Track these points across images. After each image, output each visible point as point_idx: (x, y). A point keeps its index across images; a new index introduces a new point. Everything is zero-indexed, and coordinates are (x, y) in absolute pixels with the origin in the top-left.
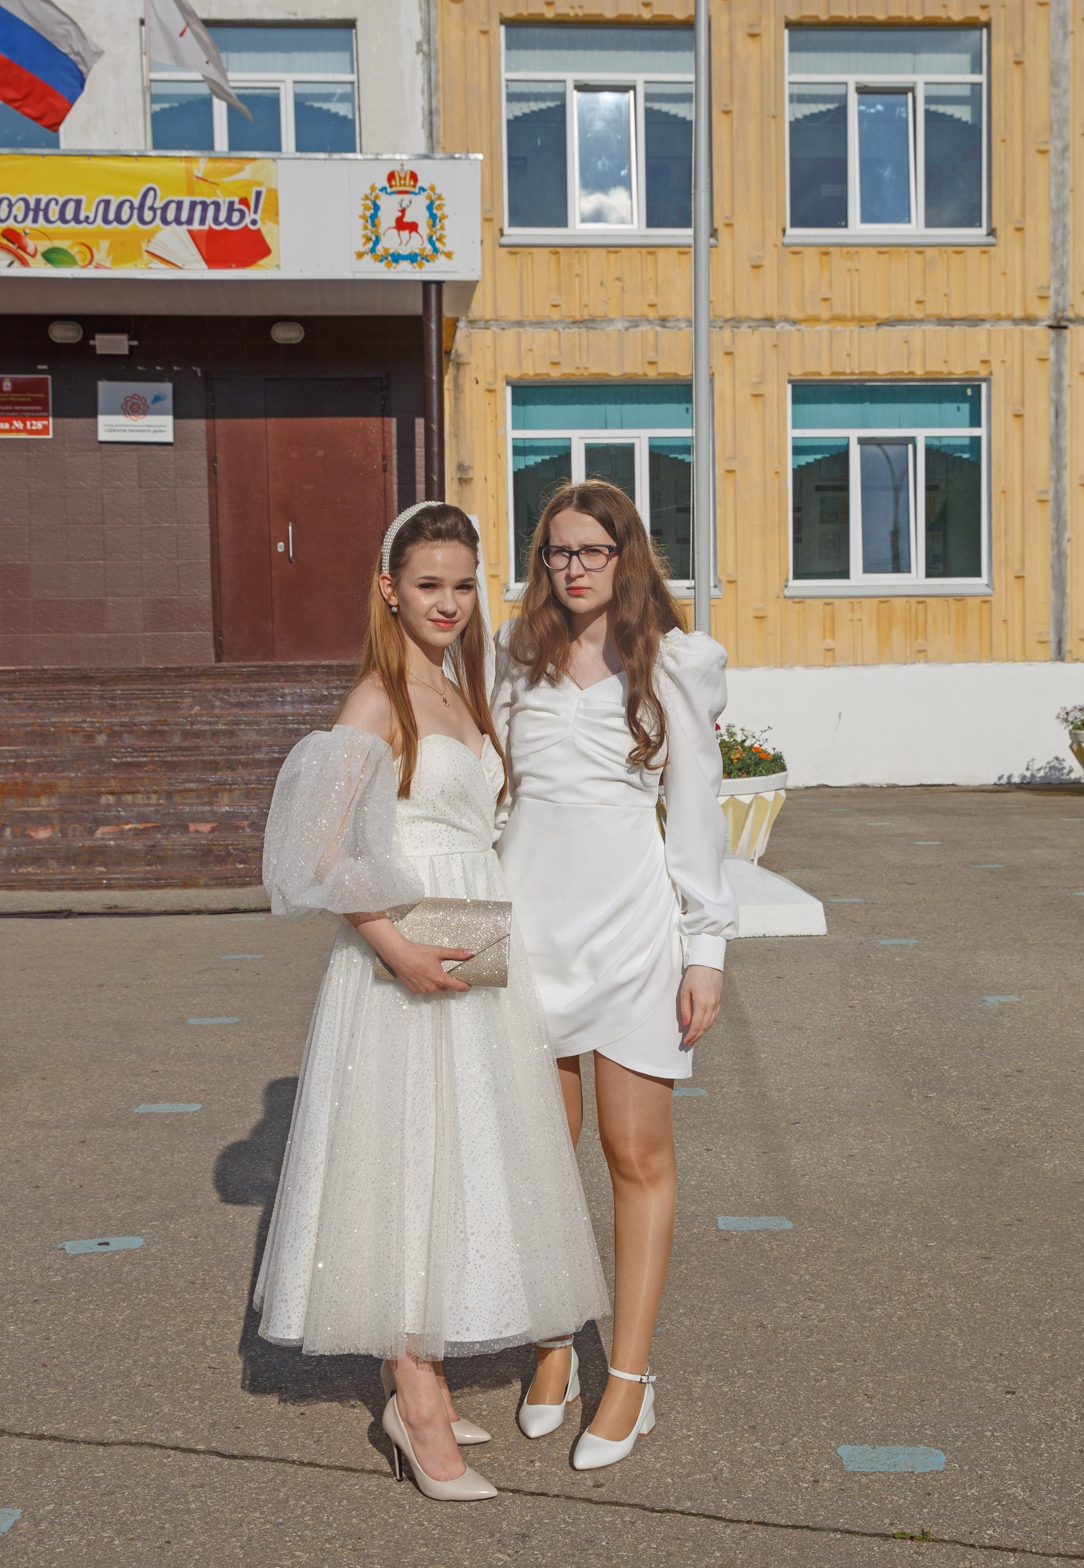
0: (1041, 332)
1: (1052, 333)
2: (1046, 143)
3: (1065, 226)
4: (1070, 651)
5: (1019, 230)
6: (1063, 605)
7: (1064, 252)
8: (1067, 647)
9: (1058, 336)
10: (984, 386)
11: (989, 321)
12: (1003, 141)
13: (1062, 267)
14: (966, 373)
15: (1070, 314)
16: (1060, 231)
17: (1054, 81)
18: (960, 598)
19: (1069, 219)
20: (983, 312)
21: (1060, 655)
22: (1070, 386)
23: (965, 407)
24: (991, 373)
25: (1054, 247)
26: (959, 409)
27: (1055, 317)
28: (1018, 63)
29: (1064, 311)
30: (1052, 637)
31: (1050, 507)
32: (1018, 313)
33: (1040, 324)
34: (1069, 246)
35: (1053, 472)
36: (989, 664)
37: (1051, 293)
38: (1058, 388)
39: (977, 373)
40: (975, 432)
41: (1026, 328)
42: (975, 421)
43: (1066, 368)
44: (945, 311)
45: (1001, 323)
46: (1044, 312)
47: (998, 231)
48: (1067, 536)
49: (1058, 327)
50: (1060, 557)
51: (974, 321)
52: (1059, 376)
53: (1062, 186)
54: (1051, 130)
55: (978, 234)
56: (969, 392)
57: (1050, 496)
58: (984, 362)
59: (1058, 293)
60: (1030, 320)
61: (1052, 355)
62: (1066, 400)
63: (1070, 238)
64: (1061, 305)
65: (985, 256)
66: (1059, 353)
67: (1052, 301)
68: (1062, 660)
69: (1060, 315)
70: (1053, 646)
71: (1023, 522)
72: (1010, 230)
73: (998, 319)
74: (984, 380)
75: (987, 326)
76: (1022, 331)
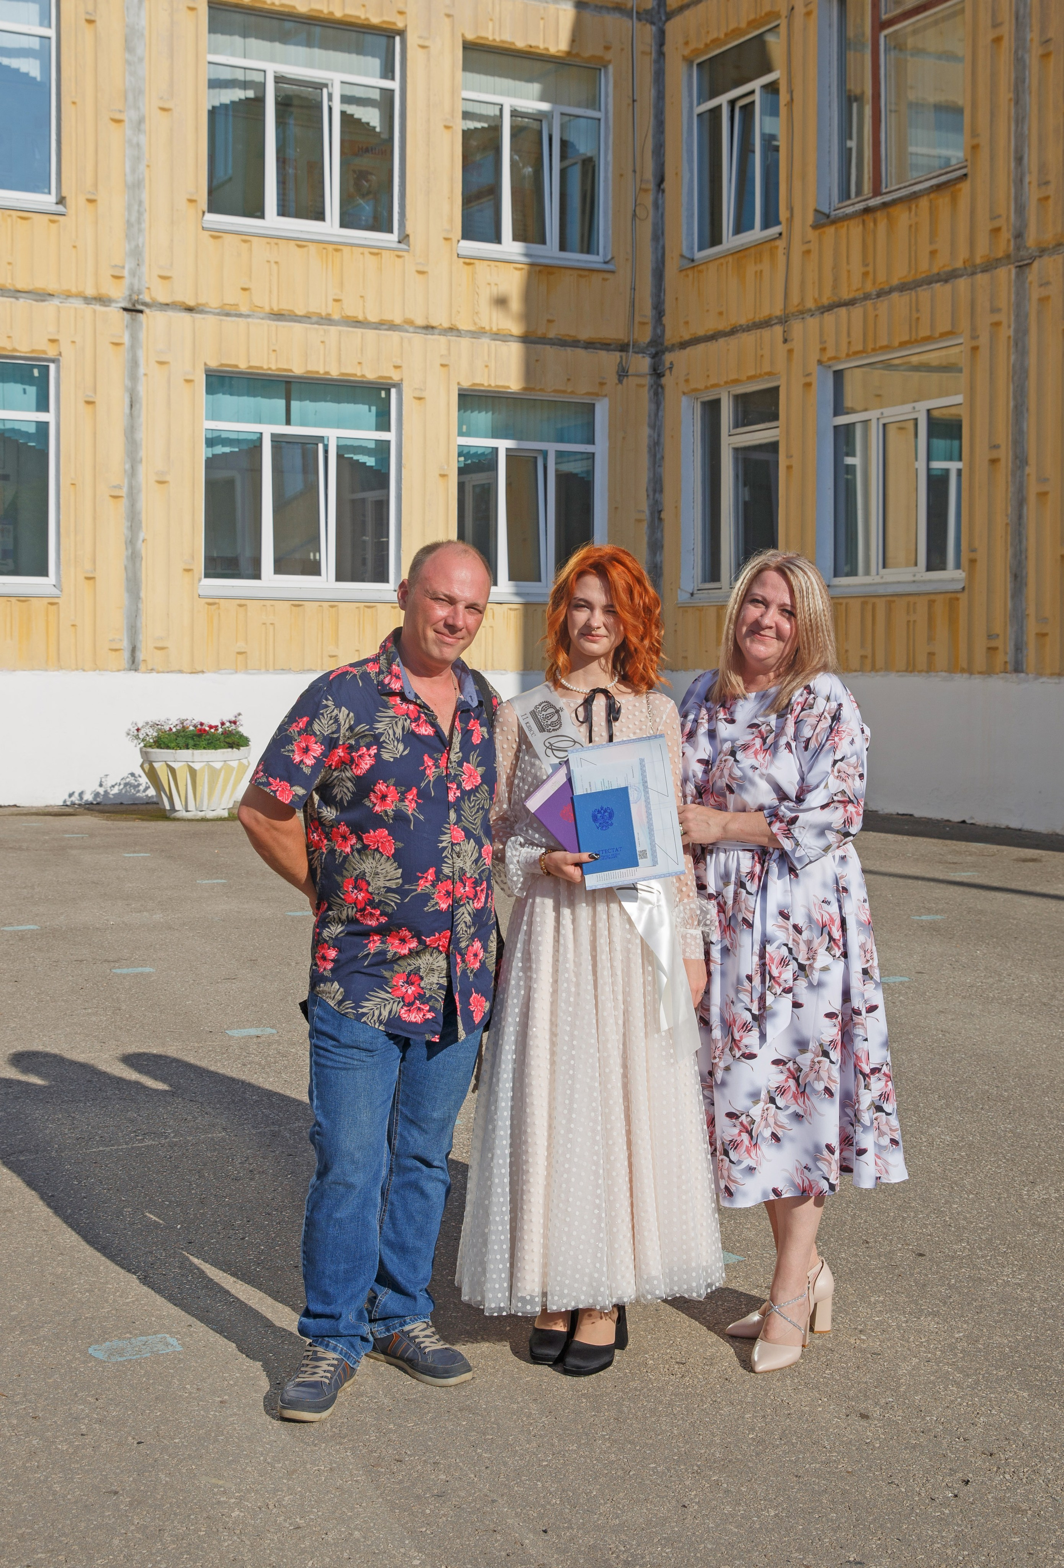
0: (115, 315)
1: (126, 315)
2: (120, 111)
3: (140, 203)
4: (144, 660)
5: (91, 201)
6: (137, 610)
7: (140, 230)
8: (141, 656)
9: (133, 320)
10: (52, 367)
11: (58, 297)
12: (74, 103)
13: (137, 246)
14: (33, 351)
15: (147, 299)
16: (136, 207)
17: (129, 47)
18: (23, 599)
19: (145, 196)
20: (52, 287)
21: (134, 664)
22: (145, 375)
23: (32, 390)
24: (60, 354)
25: (129, 224)
26: (25, 392)
27: (130, 299)
28: (90, 22)
29: (139, 293)
30: (125, 644)
31: (124, 503)
32: (90, 292)
33: (114, 305)
34: (145, 225)
35: (128, 466)
36: (56, 673)
37: (126, 273)
38: (133, 376)
39: (44, 352)
40: (42, 417)
41: (99, 308)
42: (42, 405)
43: (141, 355)
44: (9, 281)
45: (71, 300)
46: (119, 293)
47: (68, 200)
48: (142, 536)
49: (133, 310)
50: (134, 557)
51: (43, 296)
52: (134, 364)
53: (137, 159)
54: (126, 99)
55: (47, 200)
56: (36, 373)
57: (124, 492)
58: (52, 341)
59: (133, 274)
60: (102, 300)
61: (126, 339)
62: (142, 389)
63: (146, 216)
64: (136, 288)
65: (53, 225)
66: (134, 338)
67: (126, 282)
68: (136, 670)
69: (135, 297)
70: (126, 655)
71: (94, 518)
72: (82, 200)
73: (68, 295)
74: (53, 361)
75: (56, 302)
76: (95, 311)
